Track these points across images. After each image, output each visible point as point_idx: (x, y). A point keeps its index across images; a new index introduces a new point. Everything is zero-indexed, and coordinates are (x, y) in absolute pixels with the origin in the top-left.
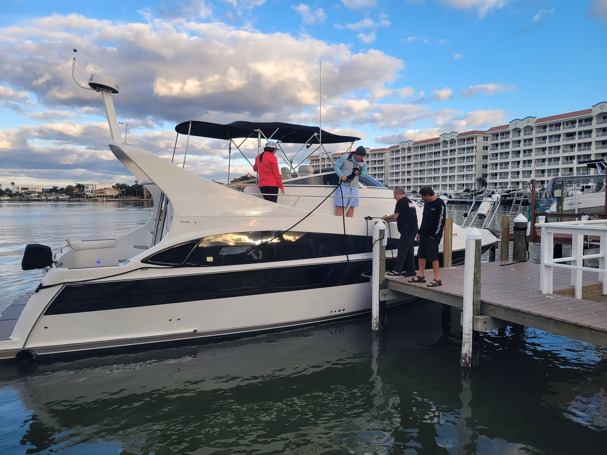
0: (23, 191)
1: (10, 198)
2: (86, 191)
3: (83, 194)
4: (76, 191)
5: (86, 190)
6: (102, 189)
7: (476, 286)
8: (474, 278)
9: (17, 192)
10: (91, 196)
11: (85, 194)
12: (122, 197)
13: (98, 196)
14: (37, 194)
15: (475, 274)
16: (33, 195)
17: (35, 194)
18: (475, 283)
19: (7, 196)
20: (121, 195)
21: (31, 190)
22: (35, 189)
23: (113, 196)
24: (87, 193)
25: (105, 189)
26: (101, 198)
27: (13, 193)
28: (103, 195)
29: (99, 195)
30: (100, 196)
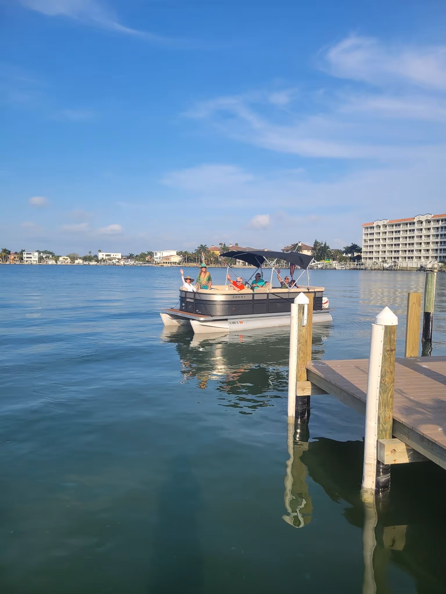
0: (107, 258)
1: (96, 263)
2: (155, 258)
3: (152, 260)
4: (148, 258)
5: (154, 256)
6: (168, 256)
7: (384, 394)
8: (381, 382)
9: (102, 258)
10: (159, 262)
11: (154, 260)
12: (184, 263)
13: (164, 263)
14: (117, 260)
15: (382, 376)
16: (114, 261)
17: (115, 260)
18: (382, 389)
19: (94, 262)
20: (183, 262)
21: (113, 256)
22: (116, 255)
23: (176, 262)
24: (155, 260)
25: (170, 256)
26: (166, 264)
27: (99, 259)
28: (168, 261)
29: (165, 261)
30: (166, 263)
